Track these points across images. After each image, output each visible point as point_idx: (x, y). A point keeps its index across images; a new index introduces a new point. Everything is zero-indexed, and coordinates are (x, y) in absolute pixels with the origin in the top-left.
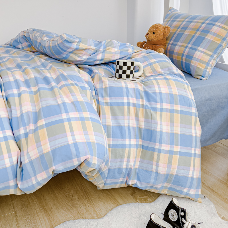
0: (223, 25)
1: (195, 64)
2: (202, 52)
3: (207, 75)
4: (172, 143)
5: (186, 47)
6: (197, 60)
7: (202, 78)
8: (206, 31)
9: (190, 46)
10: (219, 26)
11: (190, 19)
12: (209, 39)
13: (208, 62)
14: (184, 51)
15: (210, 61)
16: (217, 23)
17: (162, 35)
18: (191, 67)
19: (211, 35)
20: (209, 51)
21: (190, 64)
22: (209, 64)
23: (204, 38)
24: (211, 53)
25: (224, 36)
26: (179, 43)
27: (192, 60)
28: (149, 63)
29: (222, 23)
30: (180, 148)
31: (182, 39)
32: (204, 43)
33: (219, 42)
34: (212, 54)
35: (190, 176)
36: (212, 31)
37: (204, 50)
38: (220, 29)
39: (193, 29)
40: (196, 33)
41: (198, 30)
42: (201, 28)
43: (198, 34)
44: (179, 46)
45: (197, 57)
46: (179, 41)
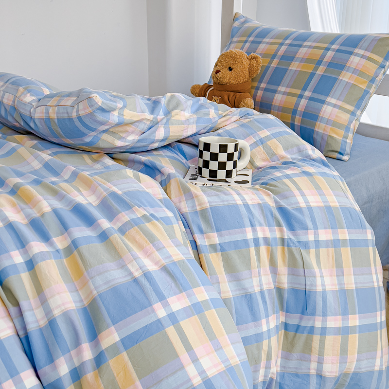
0: (369, 53)
1: (324, 130)
2: (335, 106)
3: (348, 150)
4: (345, 312)
5: (301, 96)
6: (328, 122)
7: (341, 156)
8: (338, 66)
9: (307, 94)
10: (363, 56)
11: (295, 39)
12: (347, 80)
13: (348, 124)
14: (297, 105)
15: (350, 122)
16: (356, 51)
17: (247, 72)
18: (315, 136)
19: (349, 74)
20: (348, 103)
21: (313, 131)
22: (350, 128)
23: (336, 79)
24: (351, 108)
25: (372, 73)
26: (282, 89)
27: (318, 123)
28: (258, 139)
29: (366, 50)
30: (359, 319)
31: (287, 79)
32: (338, 89)
33: (364, 87)
34: (354, 110)
35: (377, 368)
36: (350, 65)
37: (340, 103)
38: (364, 61)
39: (306, 60)
40: (316, 69)
41: (319, 63)
42: (326, 59)
43: (320, 71)
44: (283, 94)
45: (326, 116)
46: (282, 84)
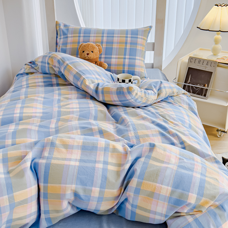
1: (139, 70)
2: (139, 60)
5: (125, 58)
8: (134, 43)
9: (127, 57)
14: (124, 62)
16: (139, 36)
18: (135, 73)
21: (134, 71)
23: (136, 49)
26: (114, 56)
27: (136, 68)
31: (114, 51)
36: (139, 42)
39: (120, 43)
40: (126, 46)
41: (126, 43)
42: (128, 41)
43: (128, 46)
44: (116, 59)
45: (138, 64)
46: (113, 54)
